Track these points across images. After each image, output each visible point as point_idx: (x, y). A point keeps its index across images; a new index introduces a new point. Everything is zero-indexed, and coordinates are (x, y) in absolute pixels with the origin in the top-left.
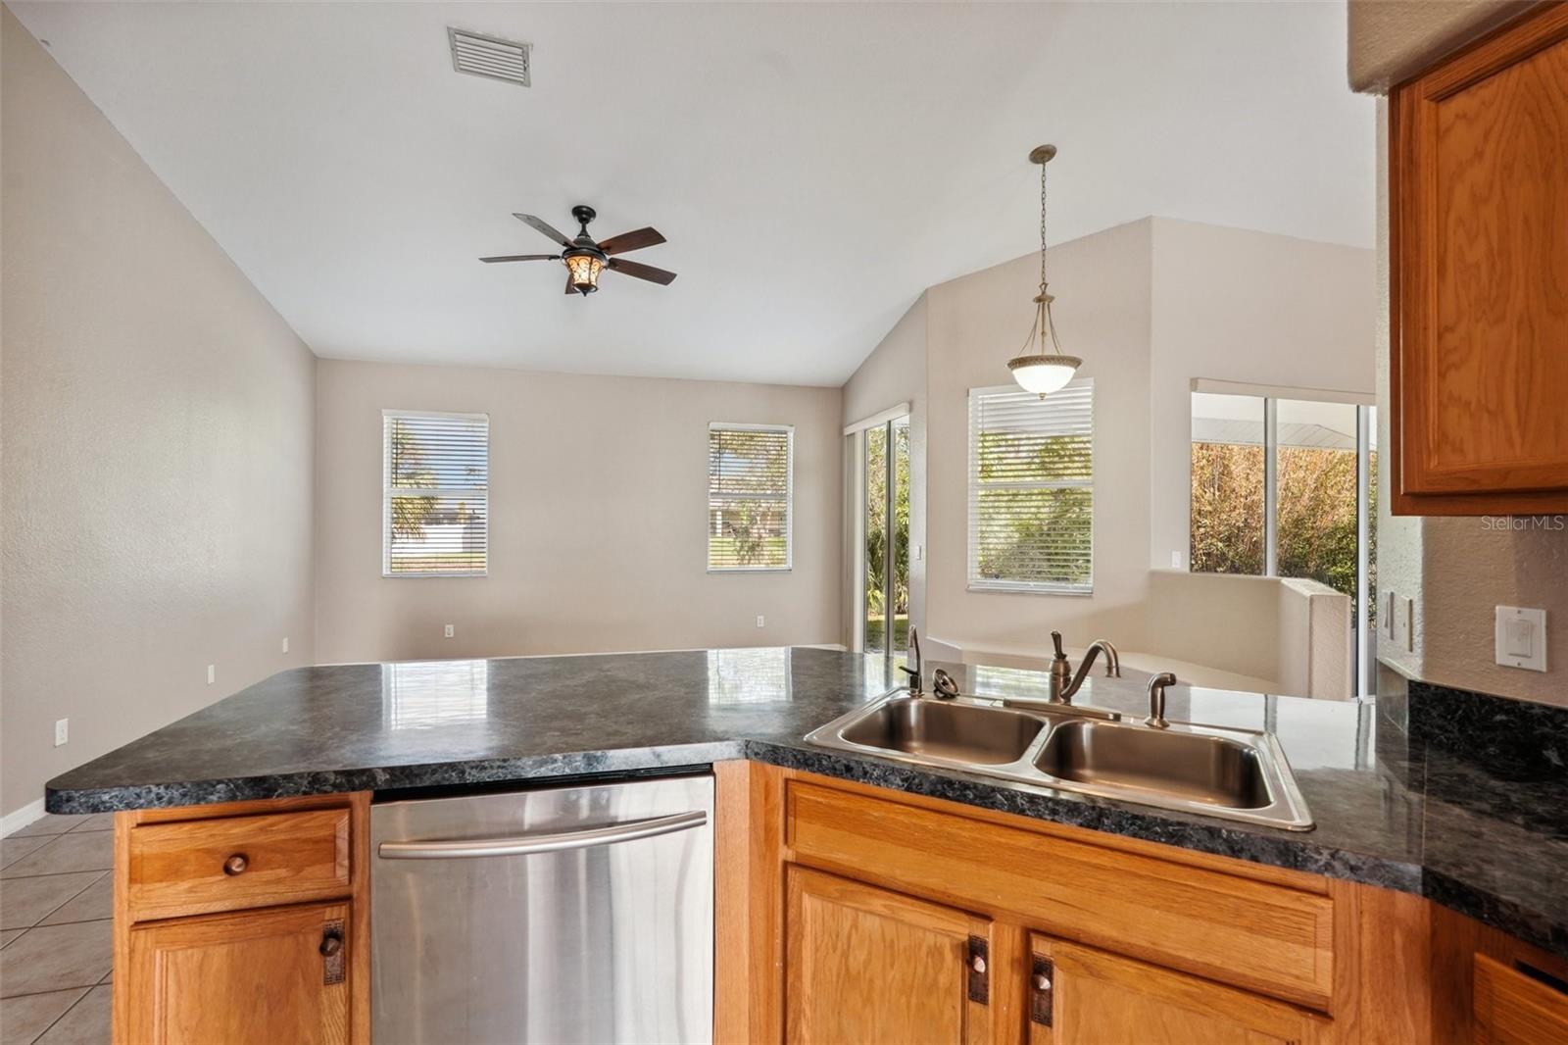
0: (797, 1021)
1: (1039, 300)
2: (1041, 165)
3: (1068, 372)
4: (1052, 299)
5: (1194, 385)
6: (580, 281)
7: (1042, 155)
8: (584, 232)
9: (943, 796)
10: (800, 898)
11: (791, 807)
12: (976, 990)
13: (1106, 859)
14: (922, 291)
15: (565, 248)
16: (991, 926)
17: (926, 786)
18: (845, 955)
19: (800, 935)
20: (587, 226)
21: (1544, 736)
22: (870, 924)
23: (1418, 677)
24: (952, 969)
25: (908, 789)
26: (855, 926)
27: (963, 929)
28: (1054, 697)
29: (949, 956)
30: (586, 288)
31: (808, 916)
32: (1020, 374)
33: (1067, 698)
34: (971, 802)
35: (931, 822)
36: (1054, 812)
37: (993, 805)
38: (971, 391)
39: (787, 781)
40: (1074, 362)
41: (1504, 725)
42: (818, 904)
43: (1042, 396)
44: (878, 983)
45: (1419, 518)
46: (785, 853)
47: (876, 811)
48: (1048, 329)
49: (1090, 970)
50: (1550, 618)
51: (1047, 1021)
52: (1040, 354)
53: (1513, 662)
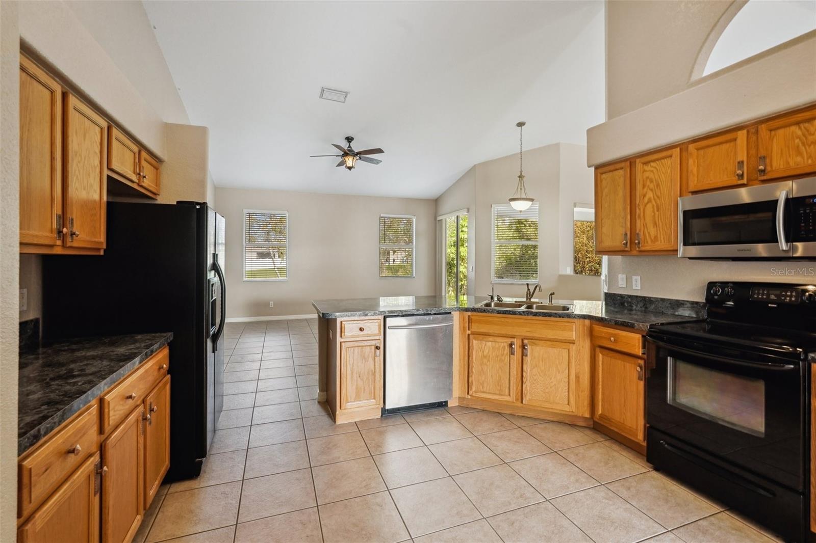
0: (472, 369)
1: (519, 177)
2: (520, 128)
3: (530, 203)
4: (524, 177)
5: (575, 205)
6: (349, 166)
7: (521, 124)
8: (350, 146)
9: (506, 314)
10: (473, 341)
11: (470, 321)
12: (512, 353)
13: (538, 322)
14: (473, 165)
15: (343, 153)
16: (515, 339)
17: (502, 312)
18: (483, 352)
19: (473, 349)
20: (351, 144)
21: (625, 301)
22: (489, 344)
23: (607, 292)
24: (507, 349)
25: (498, 313)
26: (486, 345)
27: (509, 341)
28: (527, 299)
29: (506, 348)
30: (350, 168)
31: (474, 344)
32: (512, 203)
33: (530, 299)
34: (511, 314)
35: (503, 320)
36: (528, 314)
37: (516, 314)
38: (493, 205)
39: (469, 316)
40: (532, 200)
41: (619, 299)
42: (477, 342)
43: (521, 211)
44: (491, 356)
45: (607, 256)
46: (468, 332)
47: (490, 319)
48: (522, 187)
49: (535, 344)
50: (626, 276)
51: (527, 356)
52: (520, 197)
53: (621, 286)
